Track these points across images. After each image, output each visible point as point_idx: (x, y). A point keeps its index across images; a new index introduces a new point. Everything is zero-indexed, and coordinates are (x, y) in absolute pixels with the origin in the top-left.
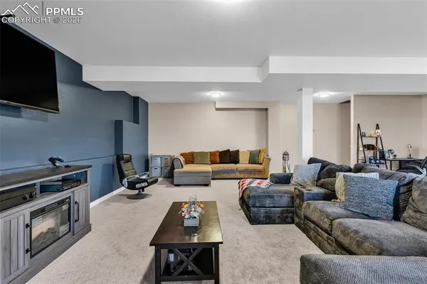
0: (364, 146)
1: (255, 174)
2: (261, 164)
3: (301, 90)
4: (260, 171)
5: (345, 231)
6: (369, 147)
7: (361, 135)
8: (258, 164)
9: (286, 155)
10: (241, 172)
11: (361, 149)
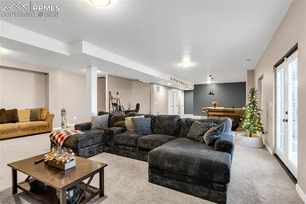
0: (112, 104)
1: (39, 130)
2: (44, 120)
3: (91, 67)
4: (44, 127)
5: (145, 141)
6: (115, 105)
7: (111, 98)
8: (41, 120)
9: (63, 111)
10: (23, 130)
11: (111, 105)
